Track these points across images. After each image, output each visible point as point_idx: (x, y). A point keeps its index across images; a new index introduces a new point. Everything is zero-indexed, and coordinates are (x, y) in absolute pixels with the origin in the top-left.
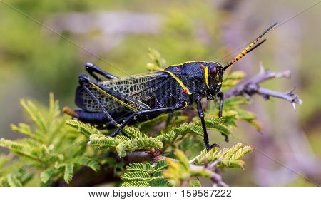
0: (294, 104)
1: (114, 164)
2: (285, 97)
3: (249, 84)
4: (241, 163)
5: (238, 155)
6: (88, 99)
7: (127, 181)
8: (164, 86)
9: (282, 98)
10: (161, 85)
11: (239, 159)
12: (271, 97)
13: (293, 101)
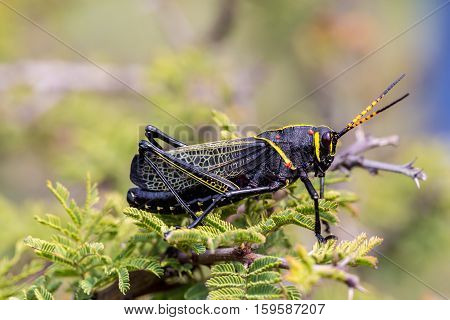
0: (416, 179)
1: (178, 266)
2: (404, 170)
3: (347, 155)
4: (373, 260)
5: (363, 249)
6: (149, 174)
7: (217, 288)
8: (259, 158)
9: (400, 173)
10: (254, 157)
11: (368, 254)
12: (380, 172)
13: (416, 176)
